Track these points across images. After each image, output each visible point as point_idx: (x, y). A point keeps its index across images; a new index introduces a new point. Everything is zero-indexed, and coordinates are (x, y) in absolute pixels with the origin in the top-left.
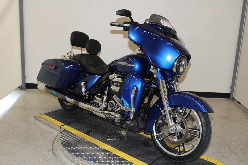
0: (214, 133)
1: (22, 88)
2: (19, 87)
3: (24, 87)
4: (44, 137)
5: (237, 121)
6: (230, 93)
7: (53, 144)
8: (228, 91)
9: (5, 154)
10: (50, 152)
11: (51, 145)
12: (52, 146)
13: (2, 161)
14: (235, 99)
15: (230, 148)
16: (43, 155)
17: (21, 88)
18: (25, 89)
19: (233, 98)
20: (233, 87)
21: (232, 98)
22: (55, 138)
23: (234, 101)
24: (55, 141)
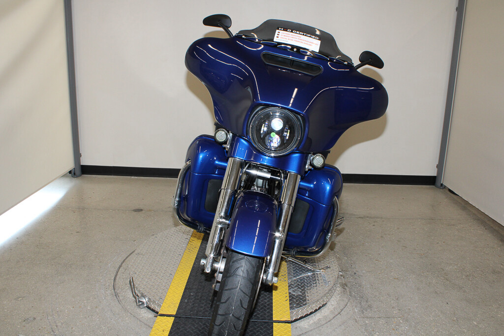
0: (415, 249)
1: (74, 174)
2: (70, 172)
3: (78, 172)
4: (101, 262)
5: (453, 225)
6: (436, 175)
7: (116, 276)
8: (431, 172)
9: (24, 297)
10: (109, 292)
11: (113, 278)
12: (115, 279)
13: (16, 311)
14: (445, 186)
15: (446, 277)
16: (95, 298)
17: (72, 173)
18: (80, 176)
19: (442, 185)
20: (440, 166)
21: (440, 185)
22: (122, 263)
23: (444, 189)
24: (120, 270)
